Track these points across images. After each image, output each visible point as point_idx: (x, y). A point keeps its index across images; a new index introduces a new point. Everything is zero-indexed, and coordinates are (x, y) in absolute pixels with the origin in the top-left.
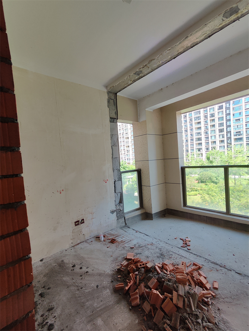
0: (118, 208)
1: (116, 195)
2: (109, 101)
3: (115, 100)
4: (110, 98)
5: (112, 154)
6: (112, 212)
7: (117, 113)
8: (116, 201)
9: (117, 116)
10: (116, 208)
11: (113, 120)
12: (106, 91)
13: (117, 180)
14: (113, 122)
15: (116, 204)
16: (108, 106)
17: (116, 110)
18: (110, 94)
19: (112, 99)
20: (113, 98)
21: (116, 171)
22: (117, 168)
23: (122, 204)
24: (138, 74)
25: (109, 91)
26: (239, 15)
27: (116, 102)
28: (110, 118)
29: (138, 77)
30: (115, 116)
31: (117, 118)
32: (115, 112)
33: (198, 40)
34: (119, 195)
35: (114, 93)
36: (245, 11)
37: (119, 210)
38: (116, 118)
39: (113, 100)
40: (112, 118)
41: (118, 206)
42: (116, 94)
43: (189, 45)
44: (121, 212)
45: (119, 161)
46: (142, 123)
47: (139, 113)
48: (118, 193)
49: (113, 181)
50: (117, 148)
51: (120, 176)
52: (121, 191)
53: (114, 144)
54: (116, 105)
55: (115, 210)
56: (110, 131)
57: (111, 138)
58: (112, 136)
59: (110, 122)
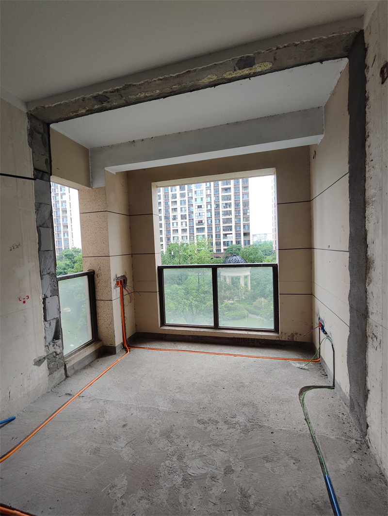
0: (52, 350)
1: (48, 326)
2: (32, 134)
3: (46, 135)
4: (35, 129)
5: (40, 243)
6: (38, 362)
7: (49, 162)
8: (47, 337)
9: (49, 167)
10: (47, 352)
11: (41, 174)
12: (26, 112)
13: (49, 294)
14: (42, 179)
15: (47, 344)
16: (30, 144)
17: (48, 155)
18: (34, 120)
19: (39, 133)
20: (42, 131)
21: (47, 278)
22: (49, 271)
23: (60, 341)
24: (100, 101)
25: (33, 114)
26: (252, 71)
27: (47, 141)
28: (35, 169)
29: (99, 106)
30: (44, 167)
31: (50, 172)
32: (46, 160)
33: (201, 84)
34: (54, 324)
35: (43, 122)
37: (54, 354)
38: (47, 171)
39: (41, 135)
40: (40, 171)
41: (51, 346)
42: (48, 125)
43: (189, 85)
44: (57, 356)
45: (53, 257)
46: (97, 190)
47: (92, 173)
48: (51, 321)
49: (41, 297)
50: (51, 231)
51: (56, 285)
52: (58, 316)
53: (43, 224)
54: (48, 146)
55: (46, 355)
56: (35, 197)
57: (37, 210)
58: (38, 206)
59: (36, 177)
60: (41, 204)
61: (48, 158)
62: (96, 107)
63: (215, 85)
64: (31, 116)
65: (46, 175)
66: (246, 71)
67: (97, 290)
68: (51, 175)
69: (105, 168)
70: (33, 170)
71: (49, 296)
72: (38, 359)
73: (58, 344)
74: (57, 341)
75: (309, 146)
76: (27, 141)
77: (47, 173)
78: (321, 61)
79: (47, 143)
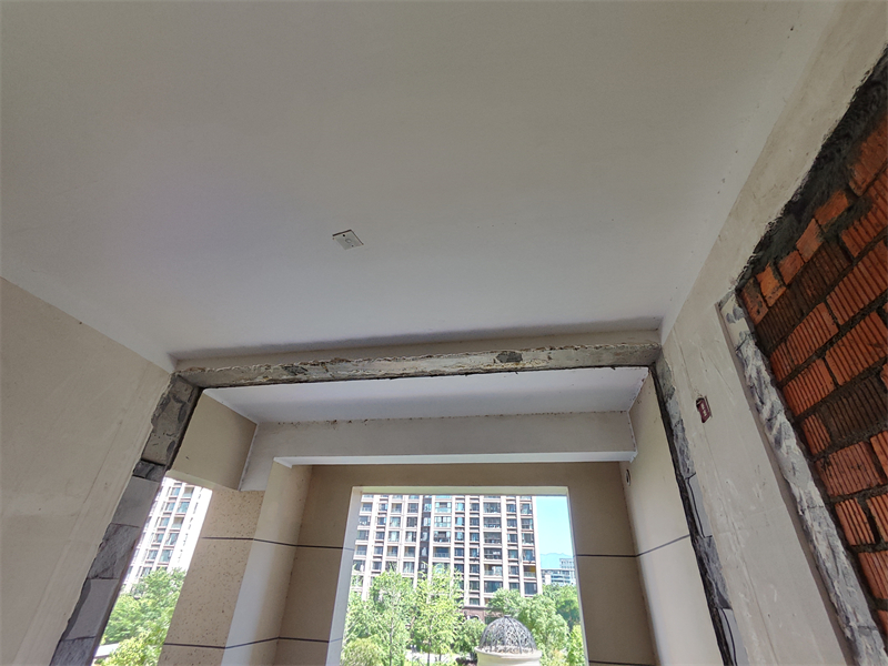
2: (167, 404)
3: (190, 405)
4: (174, 397)
5: (71, 622)
7: (175, 449)
9: (172, 456)
11: (149, 468)
12: (172, 373)
14: (147, 477)
16: (155, 420)
17: (178, 436)
18: (179, 384)
19: (179, 401)
20: (185, 398)
24: (292, 372)
25: (182, 375)
26: (519, 367)
27: (188, 413)
28: (142, 459)
29: (289, 377)
30: (162, 457)
31: (167, 464)
32: (174, 442)
33: (447, 370)
35: (194, 386)
36: (527, 366)
38: (164, 462)
39: (180, 405)
40: (150, 462)
42: (201, 390)
43: (428, 370)
45: (87, 656)
46: (247, 495)
47: (249, 463)
50: (114, 587)
53: (106, 570)
54: (185, 421)
56: (117, 512)
57: (107, 539)
58: (115, 530)
59: (136, 474)
60: (121, 526)
61: (177, 440)
62: (285, 377)
63: (467, 374)
64: (177, 378)
65: (160, 468)
66: (510, 365)
68: (169, 468)
69: (275, 459)
70: (137, 461)
75: (618, 462)
76: (152, 414)
77: (162, 465)
78: (613, 367)
79: (186, 417)
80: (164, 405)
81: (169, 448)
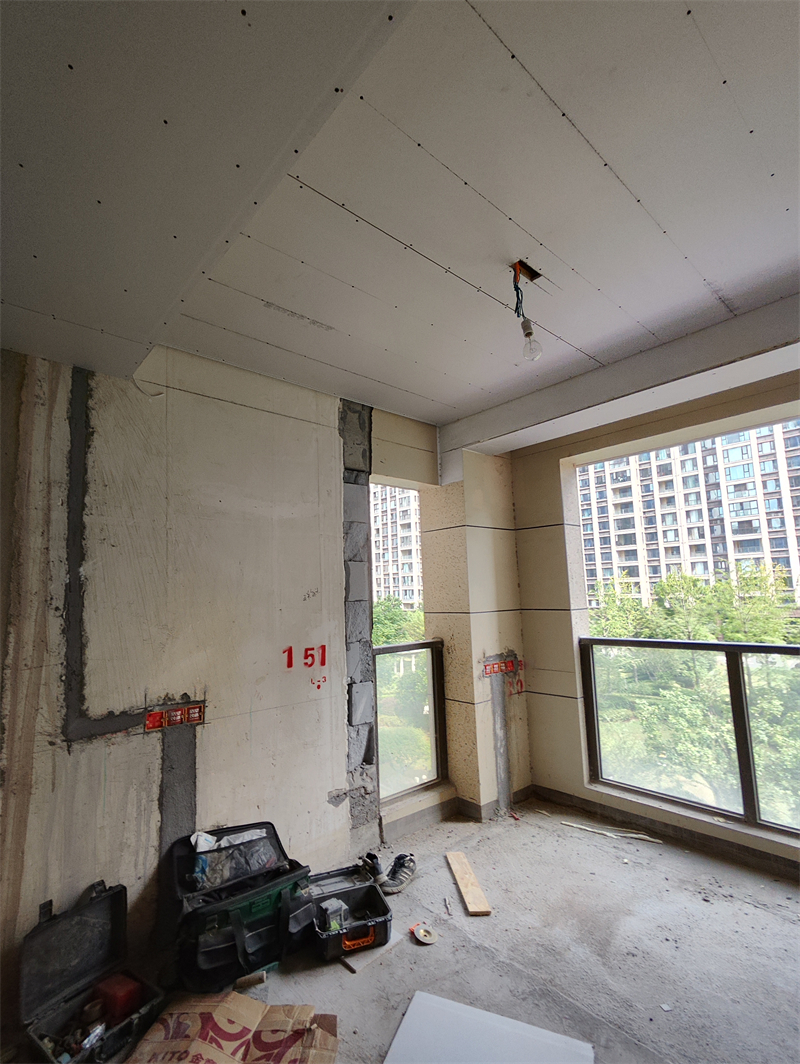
0: (358, 782)
1: (354, 735)
2: (345, 416)
3: (365, 413)
4: (349, 409)
5: (347, 589)
6: (336, 799)
7: (368, 455)
8: (352, 755)
9: (368, 462)
10: (351, 785)
11: (354, 475)
13: (358, 678)
14: (355, 483)
15: (352, 769)
16: (342, 432)
17: (366, 443)
19: (355, 413)
20: (359, 408)
21: (356, 647)
22: (360, 637)
23: (374, 768)
27: (367, 422)
28: (346, 469)
30: (361, 464)
31: (368, 470)
32: (364, 450)
34: (364, 733)
37: (363, 791)
38: (364, 469)
39: (357, 415)
40: (353, 470)
41: (358, 773)
44: (367, 796)
45: (368, 613)
46: (449, 488)
47: (441, 458)
48: (360, 727)
49: (345, 681)
50: (366, 568)
51: (370, 663)
52: (372, 720)
53: (356, 555)
54: (367, 429)
55: (348, 789)
56: (345, 511)
57: (346, 533)
58: (348, 527)
59: (346, 481)
60: (352, 522)
61: (367, 448)
65: (363, 475)
67: (447, 679)
68: (370, 473)
69: (463, 448)
70: (343, 470)
71: (358, 681)
72: (335, 794)
73: (369, 773)
74: (368, 766)
76: (337, 429)
77: (364, 472)
79: (367, 425)
80: (343, 419)
81: (364, 456)
